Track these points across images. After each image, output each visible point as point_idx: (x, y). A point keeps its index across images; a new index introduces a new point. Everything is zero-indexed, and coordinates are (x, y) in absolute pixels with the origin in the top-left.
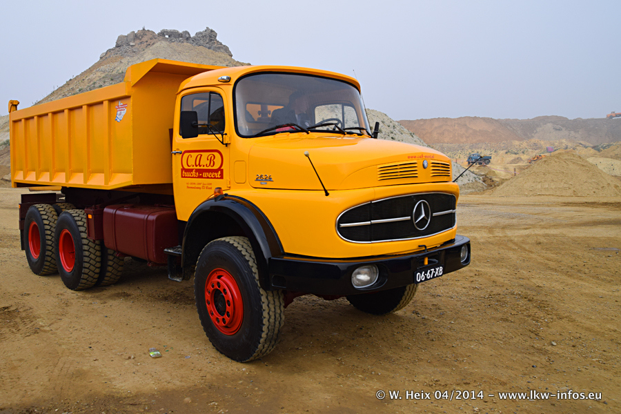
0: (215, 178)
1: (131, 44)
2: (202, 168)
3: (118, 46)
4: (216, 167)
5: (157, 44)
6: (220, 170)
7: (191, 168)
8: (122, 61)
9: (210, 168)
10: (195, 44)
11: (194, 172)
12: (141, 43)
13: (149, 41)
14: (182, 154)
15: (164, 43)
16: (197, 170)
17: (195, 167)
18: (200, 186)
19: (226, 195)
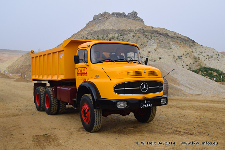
0: (85, 76)
1: (100, 19)
2: (82, 73)
3: (94, 20)
4: (85, 73)
5: (111, 19)
6: (86, 73)
7: (79, 73)
8: (96, 26)
9: (84, 73)
10: (128, 18)
11: (80, 74)
12: (104, 18)
13: (108, 17)
14: (77, 68)
15: (114, 18)
16: (81, 74)
17: (80, 73)
18: (82, 79)
19: (87, 81)
